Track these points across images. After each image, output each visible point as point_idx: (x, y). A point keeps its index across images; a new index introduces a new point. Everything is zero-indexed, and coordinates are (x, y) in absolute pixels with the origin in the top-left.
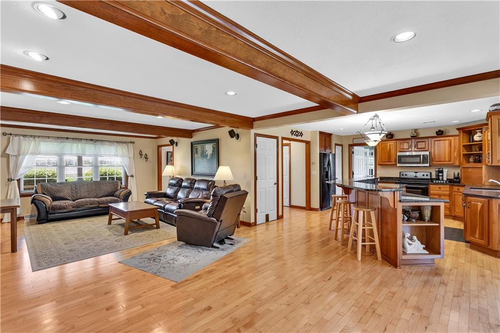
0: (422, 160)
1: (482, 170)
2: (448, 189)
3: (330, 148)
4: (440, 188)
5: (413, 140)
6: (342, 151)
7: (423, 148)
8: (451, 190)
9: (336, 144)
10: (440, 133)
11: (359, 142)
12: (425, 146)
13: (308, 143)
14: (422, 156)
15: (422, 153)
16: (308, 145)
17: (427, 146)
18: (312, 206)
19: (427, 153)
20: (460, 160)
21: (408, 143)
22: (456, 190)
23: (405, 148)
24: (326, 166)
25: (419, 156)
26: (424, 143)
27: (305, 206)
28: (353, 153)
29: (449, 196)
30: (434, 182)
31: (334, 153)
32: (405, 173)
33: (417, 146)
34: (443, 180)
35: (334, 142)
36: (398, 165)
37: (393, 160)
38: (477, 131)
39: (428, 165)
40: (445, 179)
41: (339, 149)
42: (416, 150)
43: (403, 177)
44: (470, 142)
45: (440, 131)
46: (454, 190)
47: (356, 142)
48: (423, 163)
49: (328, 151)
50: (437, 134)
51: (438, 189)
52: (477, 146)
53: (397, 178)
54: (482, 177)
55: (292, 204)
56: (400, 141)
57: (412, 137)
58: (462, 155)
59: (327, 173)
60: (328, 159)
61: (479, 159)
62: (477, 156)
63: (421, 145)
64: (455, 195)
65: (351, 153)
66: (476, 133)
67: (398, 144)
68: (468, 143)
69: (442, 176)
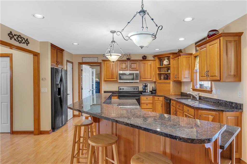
0: (135, 77)
1: (170, 84)
2: (151, 99)
3: (62, 64)
4: (147, 98)
5: (129, 62)
6: (72, 68)
7: (135, 68)
8: (153, 100)
9: (68, 61)
10: (144, 58)
11: (87, 61)
12: (137, 67)
13: (36, 55)
14: (135, 74)
15: (135, 72)
16: (36, 57)
17: (137, 66)
18: (43, 128)
19: (138, 72)
20: (156, 78)
21: (125, 63)
22: (157, 99)
23: (123, 67)
24: (58, 82)
25: (133, 74)
26: (136, 64)
27: (33, 130)
28: (82, 70)
29: (152, 104)
30: (143, 94)
31: (66, 69)
32: (122, 88)
33: (131, 67)
34: (147, 92)
35: (65, 58)
36: (119, 81)
37: (115, 77)
38: (165, 58)
39: (138, 81)
40: (148, 91)
41: (70, 66)
42: (130, 69)
43: (121, 90)
44: (161, 66)
45: (144, 56)
46: (155, 99)
47: (85, 60)
48: (136, 80)
49: (60, 67)
50: (143, 59)
51: (146, 99)
52: (166, 68)
53: (117, 91)
54: (170, 89)
55: (14, 130)
56: (120, 62)
57: (127, 59)
58: (157, 74)
59: (59, 89)
60: (60, 74)
61: (167, 77)
62: (166, 75)
63: (134, 66)
64: (156, 103)
65: (80, 71)
66: (165, 60)
67: (118, 64)
68: (160, 66)
69: (147, 89)
